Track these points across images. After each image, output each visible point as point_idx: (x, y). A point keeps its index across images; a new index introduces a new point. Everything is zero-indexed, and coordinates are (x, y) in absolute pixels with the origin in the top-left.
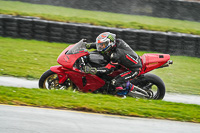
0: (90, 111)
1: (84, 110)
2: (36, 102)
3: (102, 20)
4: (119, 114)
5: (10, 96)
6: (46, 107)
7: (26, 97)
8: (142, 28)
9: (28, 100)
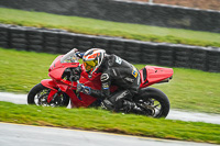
0: (123, 133)
1: (115, 131)
2: (64, 122)
3: (136, 33)
4: (154, 136)
5: (34, 115)
6: (74, 128)
7: (53, 117)
8: (179, 42)
9: (54, 120)
